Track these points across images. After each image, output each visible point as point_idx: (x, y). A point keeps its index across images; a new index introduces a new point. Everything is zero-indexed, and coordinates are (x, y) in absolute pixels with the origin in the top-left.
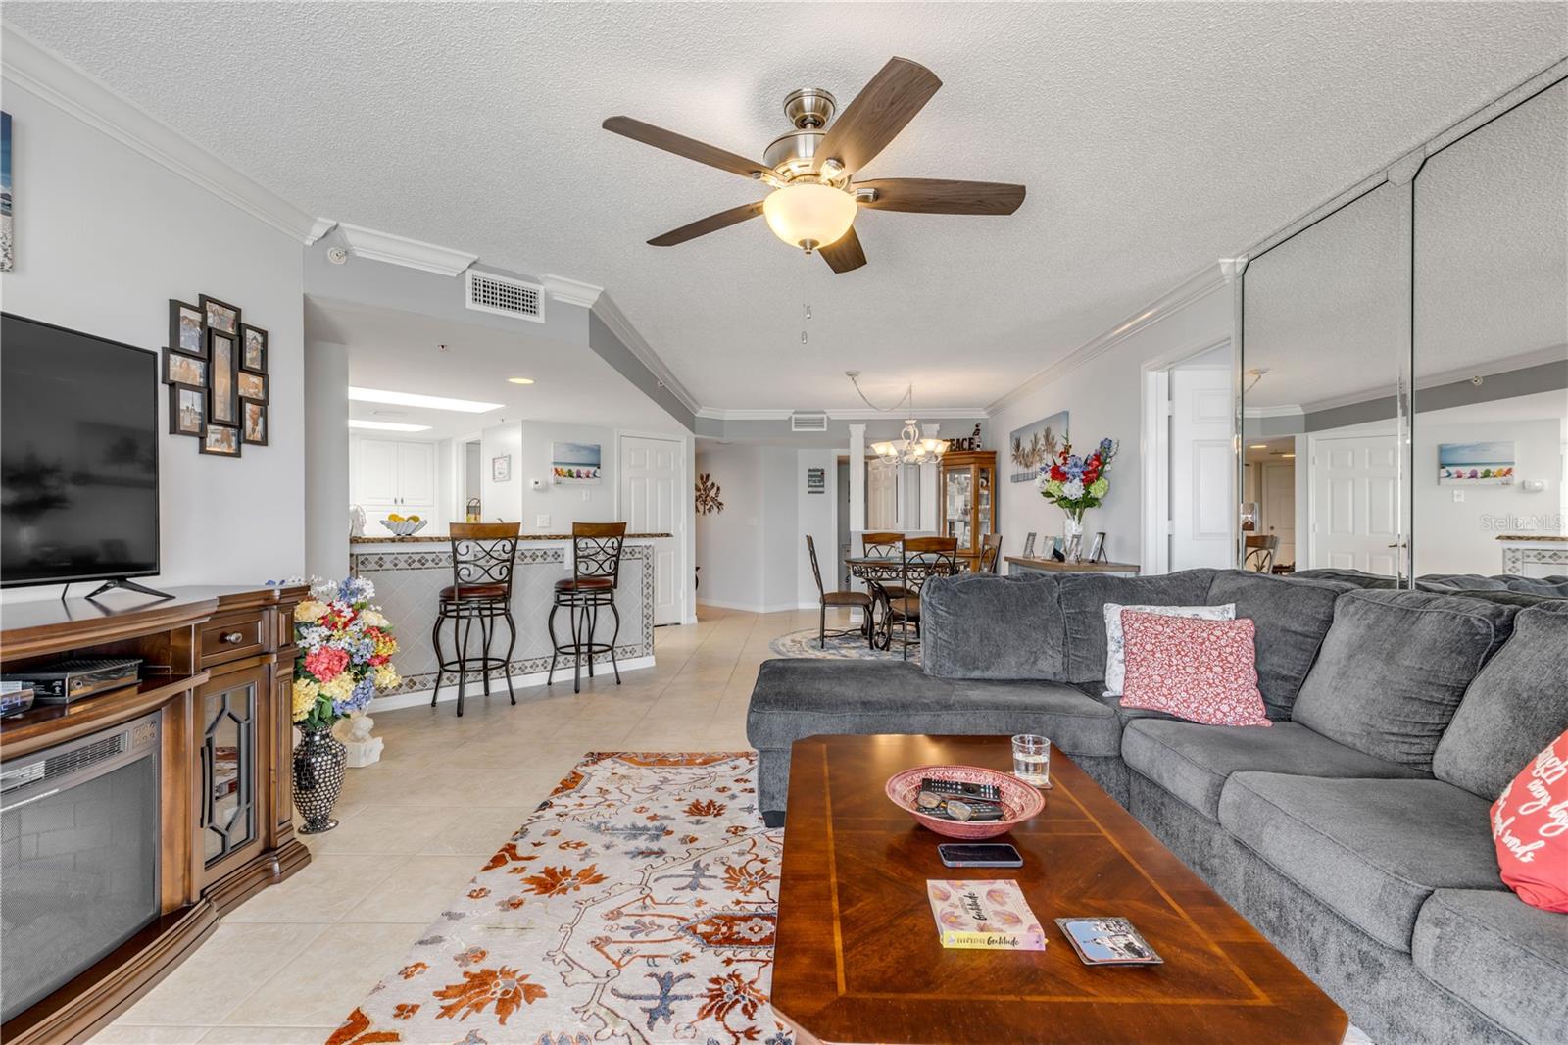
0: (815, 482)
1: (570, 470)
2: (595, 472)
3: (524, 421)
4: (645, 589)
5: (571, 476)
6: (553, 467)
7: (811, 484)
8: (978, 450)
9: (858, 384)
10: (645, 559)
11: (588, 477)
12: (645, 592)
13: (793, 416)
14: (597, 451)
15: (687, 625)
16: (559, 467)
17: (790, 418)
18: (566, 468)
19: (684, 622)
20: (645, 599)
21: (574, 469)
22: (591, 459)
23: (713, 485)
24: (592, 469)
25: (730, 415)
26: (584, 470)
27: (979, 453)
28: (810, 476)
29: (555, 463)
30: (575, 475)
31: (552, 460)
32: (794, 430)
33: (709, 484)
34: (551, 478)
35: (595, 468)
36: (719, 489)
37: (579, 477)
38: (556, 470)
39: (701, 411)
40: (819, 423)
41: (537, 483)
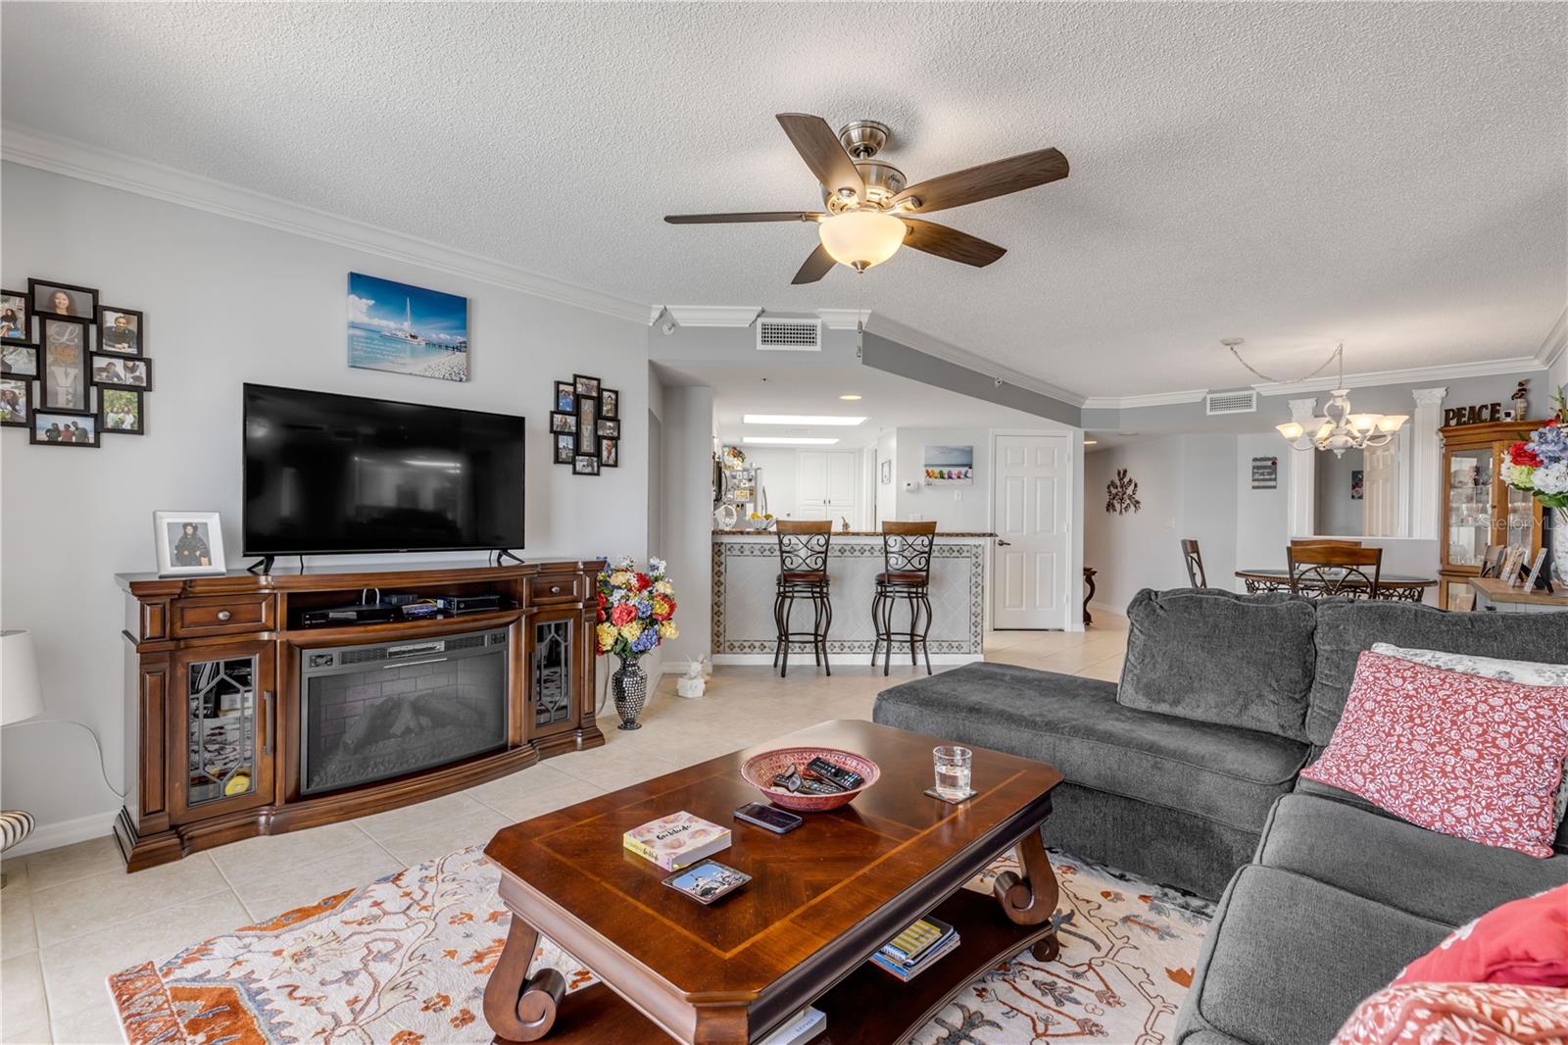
0: (1263, 474)
1: (941, 472)
2: (967, 472)
3: (898, 429)
4: (973, 587)
5: (942, 477)
6: (924, 469)
7: (1256, 477)
8: (1509, 420)
9: (1239, 353)
10: (973, 557)
11: (959, 477)
12: (974, 590)
13: (1209, 397)
14: (969, 452)
15: (1072, 633)
16: (930, 470)
17: (1205, 399)
18: (937, 470)
19: (1068, 628)
20: (973, 598)
21: (945, 470)
22: (963, 460)
23: (1130, 481)
24: (963, 470)
25: (1126, 403)
26: (955, 471)
27: (1508, 425)
28: (1254, 468)
29: (926, 466)
30: (946, 476)
31: (924, 463)
32: (1209, 413)
33: (1126, 480)
34: (922, 479)
35: (967, 468)
36: (1136, 485)
37: (950, 478)
38: (927, 471)
39: (1087, 402)
40: (1247, 401)
41: (909, 485)
